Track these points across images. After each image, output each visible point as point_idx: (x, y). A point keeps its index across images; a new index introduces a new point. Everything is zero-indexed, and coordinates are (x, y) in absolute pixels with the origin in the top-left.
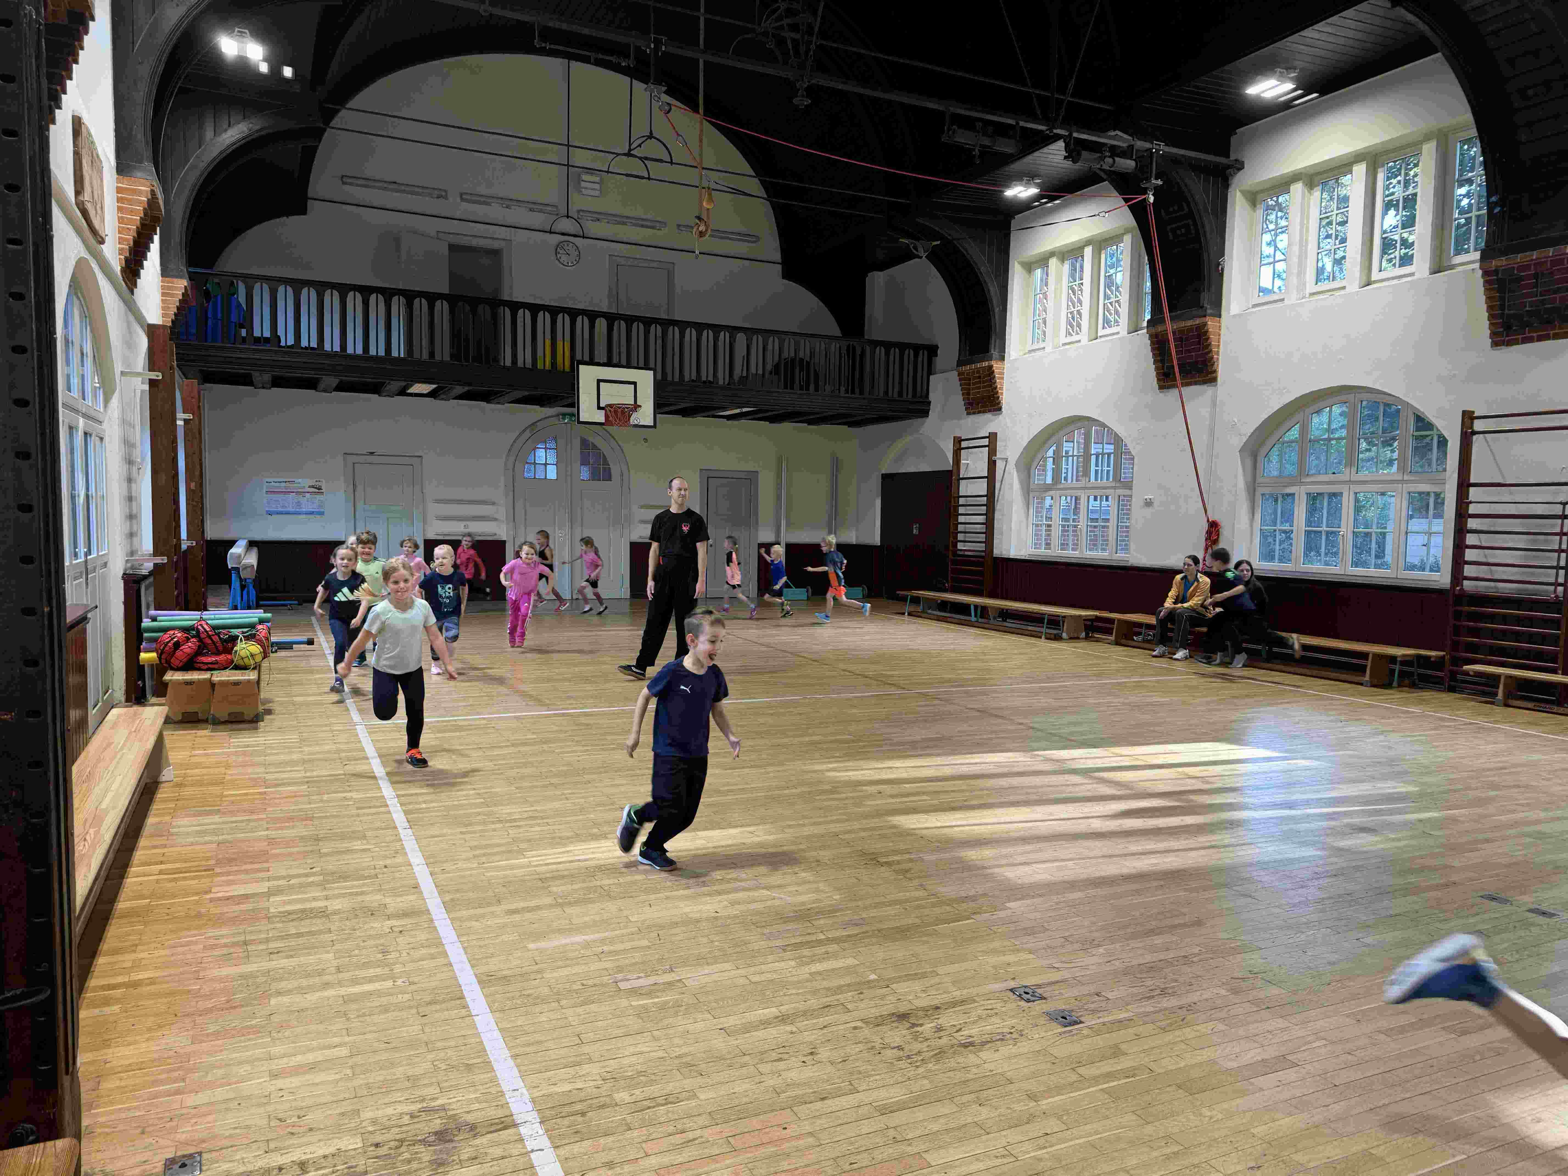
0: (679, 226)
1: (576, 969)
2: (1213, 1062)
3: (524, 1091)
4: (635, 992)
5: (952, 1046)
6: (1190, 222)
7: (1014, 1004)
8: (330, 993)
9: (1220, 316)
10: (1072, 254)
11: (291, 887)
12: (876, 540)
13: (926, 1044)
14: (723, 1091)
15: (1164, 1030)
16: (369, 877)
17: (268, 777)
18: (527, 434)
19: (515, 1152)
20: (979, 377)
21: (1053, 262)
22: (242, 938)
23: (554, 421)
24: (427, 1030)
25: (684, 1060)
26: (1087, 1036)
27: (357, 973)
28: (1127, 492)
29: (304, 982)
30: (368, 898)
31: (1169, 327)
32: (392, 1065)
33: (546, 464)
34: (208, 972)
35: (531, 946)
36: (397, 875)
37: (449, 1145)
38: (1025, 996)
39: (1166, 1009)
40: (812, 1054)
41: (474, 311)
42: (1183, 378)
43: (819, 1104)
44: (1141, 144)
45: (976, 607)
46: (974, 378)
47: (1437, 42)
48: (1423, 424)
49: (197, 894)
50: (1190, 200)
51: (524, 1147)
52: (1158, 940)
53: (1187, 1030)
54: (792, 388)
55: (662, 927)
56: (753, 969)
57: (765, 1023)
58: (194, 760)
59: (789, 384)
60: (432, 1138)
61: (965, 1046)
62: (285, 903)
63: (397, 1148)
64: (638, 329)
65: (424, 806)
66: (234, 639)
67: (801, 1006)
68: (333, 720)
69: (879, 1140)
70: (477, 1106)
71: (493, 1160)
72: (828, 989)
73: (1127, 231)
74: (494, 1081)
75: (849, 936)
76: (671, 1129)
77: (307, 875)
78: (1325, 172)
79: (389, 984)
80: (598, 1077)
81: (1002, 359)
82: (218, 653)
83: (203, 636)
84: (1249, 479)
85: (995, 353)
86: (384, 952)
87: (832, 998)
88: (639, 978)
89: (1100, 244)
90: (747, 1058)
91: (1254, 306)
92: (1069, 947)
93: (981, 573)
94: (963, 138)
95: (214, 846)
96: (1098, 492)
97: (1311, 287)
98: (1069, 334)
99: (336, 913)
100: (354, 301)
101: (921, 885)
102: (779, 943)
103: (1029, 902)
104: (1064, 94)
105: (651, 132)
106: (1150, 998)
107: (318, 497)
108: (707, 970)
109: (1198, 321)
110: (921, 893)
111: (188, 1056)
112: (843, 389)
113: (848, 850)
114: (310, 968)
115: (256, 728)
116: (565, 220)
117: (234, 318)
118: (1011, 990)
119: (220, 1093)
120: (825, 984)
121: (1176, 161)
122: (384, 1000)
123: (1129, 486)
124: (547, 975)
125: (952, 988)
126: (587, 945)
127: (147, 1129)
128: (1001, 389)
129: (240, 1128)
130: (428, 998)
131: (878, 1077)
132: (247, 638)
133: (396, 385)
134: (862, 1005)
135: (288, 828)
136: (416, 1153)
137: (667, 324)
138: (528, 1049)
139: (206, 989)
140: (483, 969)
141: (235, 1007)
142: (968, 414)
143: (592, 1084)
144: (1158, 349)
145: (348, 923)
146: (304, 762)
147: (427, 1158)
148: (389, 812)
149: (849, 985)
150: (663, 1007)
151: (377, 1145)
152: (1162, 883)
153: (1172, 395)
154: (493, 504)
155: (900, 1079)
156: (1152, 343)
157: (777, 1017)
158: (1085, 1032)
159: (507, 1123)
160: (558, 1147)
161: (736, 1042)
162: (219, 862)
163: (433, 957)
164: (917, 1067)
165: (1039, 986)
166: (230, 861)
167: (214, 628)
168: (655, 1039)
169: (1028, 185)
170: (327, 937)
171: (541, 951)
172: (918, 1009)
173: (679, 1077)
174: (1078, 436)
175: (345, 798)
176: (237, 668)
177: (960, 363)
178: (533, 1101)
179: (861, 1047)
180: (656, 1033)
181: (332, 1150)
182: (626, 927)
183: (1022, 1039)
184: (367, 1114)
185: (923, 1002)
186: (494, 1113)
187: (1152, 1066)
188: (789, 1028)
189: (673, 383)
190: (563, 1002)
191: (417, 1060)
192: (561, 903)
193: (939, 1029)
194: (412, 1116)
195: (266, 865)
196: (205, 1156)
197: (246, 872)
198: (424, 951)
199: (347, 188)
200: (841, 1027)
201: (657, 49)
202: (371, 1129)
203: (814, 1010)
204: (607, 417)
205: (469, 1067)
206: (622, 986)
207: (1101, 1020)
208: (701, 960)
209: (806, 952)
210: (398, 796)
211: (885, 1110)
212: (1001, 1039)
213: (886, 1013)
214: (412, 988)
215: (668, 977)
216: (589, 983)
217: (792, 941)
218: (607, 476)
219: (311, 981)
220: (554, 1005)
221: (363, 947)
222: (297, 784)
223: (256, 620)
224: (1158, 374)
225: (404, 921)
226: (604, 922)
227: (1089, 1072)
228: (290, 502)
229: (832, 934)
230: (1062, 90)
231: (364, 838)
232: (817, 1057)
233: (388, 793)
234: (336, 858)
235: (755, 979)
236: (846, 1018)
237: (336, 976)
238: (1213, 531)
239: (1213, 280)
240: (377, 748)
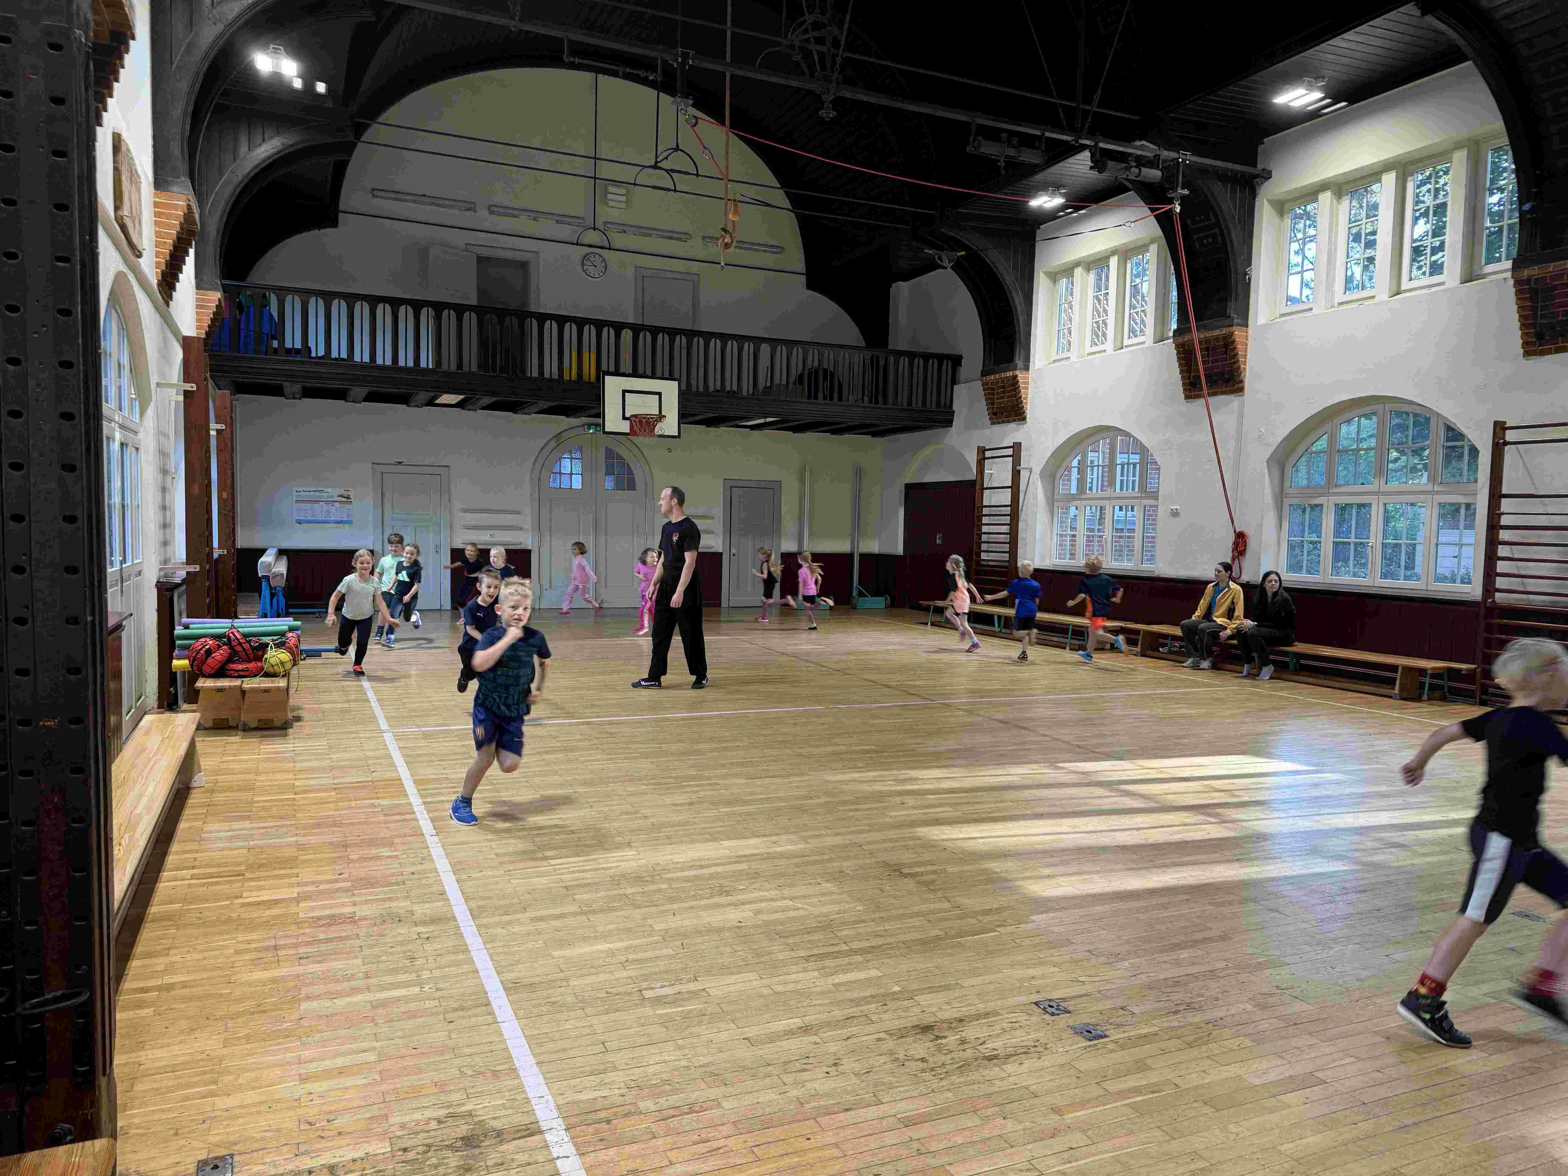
0: (704, 238)
1: (602, 977)
2: (1239, 1078)
3: (550, 1097)
4: (659, 1001)
5: (976, 1059)
6: (1217, 230)
7: (1038, 1017)
8: (358, 998)
9: (1247, 326)
10: (1097, 263)
11: (321, 893)
12: (900, 550)
13: (949, 1056)
14: (748, 1100)
15: (1190, 1045)
16: (397, 884)
17: (297, 783)
19: (541, 1158)
20: (1004, 387)
21: (1078, 272)
22: (272, 943)
23: (580, 431)
24: (454, 1036)
25: (708, 1070)
26: (1112, 1051)
27: (385, 978)
28: (1153, 502)
29: (333, 987)
30: (395, 904)
31: (1196, 336)
32: (419, 1071)
33: (571, 474)
34: (239, 976)
35: (556, 953)
36: (424, 881)
37: (477, 1151)
38: (1049, 1010)
39: (1191, 1024)
40: (835, 1064)
41: (501, 322)
42: (1210, 387)
43: (842, 1116)
44: (1167, 154)
45: (999, 617)
46: (999, 388)
47: (1467, 50)
48: (1453, 434)
49: (227, 899)
50: (1217, 209)
51: (550, 1153)
52: (1184, 954)
53: (1214, 1046)
54: (816, 398)
55: (686, 936)
56: (776, 979)
57: (790, 1033)
58: (225, 766)
59: (813, 394)
60: (459, 1144)
61: (990, 1058)
62: (313, 909)
63: (425, 1152)
64: (663, 340)
66: (264, 646)
67: (825, 1017)
68: (360, 727)
69: (904, 1152)
70: (504, 1112)
71: (519, 1166)
72: (852, 1001)
73: (1153, 241)
74: (520, 1089)
75: (873, 947)
76: (696, 1137)
77: (336, 881)
78: (1355, 180)
79: (417, 989)
80: (623, 1085)
81: (1027, 368)
82: (249, 661)
83: (234, 643)
84: (1277, 490)
85: (1020, 363)
86: (412, 959)
87: (855, 1009)
88: (663, 986)
89: (1126, 253)
90: (770, 1068)
91: (1282, 316)
92: (1094, 961)
94: (989, 149)
95: (245, 851)
96: (1122, 503)
97: (1339, 297)
98: (1094, 343)
99: (365, 918)
100: (383, 312)
101: (946, 898)
102: (802, 953)
103: (1052, 915)
104: (1090, 104)
105: (677, 146)
106: (1176, 1012)
107: (347, 506)
108: (732, 979)
109: (1224, 331)
110: (946, 905)
111: (221, 1060)
112: (866, 399)
113: (873, 860)
114: (339, 973)
115: (286, 735)
116: (592, 232)
117: (266, 329)
118: (1036, 1003)
119: (251, 1097)
120: (849, 995)
121: (1203, 171)
122: (413, 1006)
123: (1154, 496)
124: (572, 983)
125: (977, 1001)
126: (611, 953)
127: (180, 1131)
128: (1026, 398)
129: (272, 1130)
130: (455, 1005)
131: (901, 1089)
132: (279, 646)
133: (423, 396)
134: (885, 1017)
135: (317, 834)
136: (444, 1158)
137: (691, 334)
138: (553, 1057)
139: (238, 993)
140: (509, 976)
141: (264, 1012)
142: (993, 423)
143: (617, 1092)
144: (1184, 359)
145: (375, 929)
146: (332, 768)
147: (455, 1164)
148: (416, 819)
149: (872, 996)
150: (686, 1016)
151: (405, 1150)
152: (1188, 897)
153: (1199, 405)
154: (519, 513)
155: (925, 1091)
156: (1178, 353)
157: (801, 1028)
158: (1111, 1046)
159: (532, 1130)
160: (583, 1154)
161: (760, 1052)
162: (251, 867)
163: (459, 964)
164: (941, 1079)
165: (1064, 1000)
166: (261, 866)
167: (245, 636)
168: (680, 1048)
169: (1053, 194)
170: (356, 943)
171: (567, 959)
172: (943, 1022)
173: (703, 1085)
174: (1103, 445)
175: (373, 806)
176: (267, 675)
177: (984, 373)
178: (558, 1107)
179: (884, 1058)
180: (680, 1042)
181: (360, 1154)
182: (650, 936)
183: (1048, 1051)
184: (395, 1119)
185: (948, 1014)
186: (520, 1119)
187: (1178, 1081)
188: (812, 1039)
189: (698, 394)
190: (588, 1010)
191: (443, 1066)
192: (587, 911)
193: (963, 1042)
194: (440, 1122)
195: (295, 871)
196: (236, 1158)
197: (276, 877)
198: (452, 958)
199: (377, 201)
200: (865, 1038)
201: (683, 63)
202: (399, 1133)
203: (838, 1021)
204: (631, 427)
205: (495, 1074)
206: (648, 994)
207: (1126, 1035)
208: (725, 970)
209: (829, 963)
210: (425, 803)
211: (910, 1122)
212: (1025, 1053)
213: (910, 1025)
214: (439, 994)
215: (692, 987)
216: (614, 991)
217: (816, 951)
218: (632, 486)
219: (339, 987)
220: (579, 1012)
221: (391, 954)
222: (326, 790)
223: (286, 628)
224: (1184, 384)
225: (431, 928)
226: (629, 930)
227: (1114, 1086)
228: (319, 511)
229: (855, 945)
230: (1088, 101)
231: (392, 844)
232: (841, 1068)
233: (415, 800)
234: (364, 864)
235: (779, 988)
236: (870, 1029)
237: (364, 981)
238: (1240, 542)
239: (1240, 287)
240: (405, 756)
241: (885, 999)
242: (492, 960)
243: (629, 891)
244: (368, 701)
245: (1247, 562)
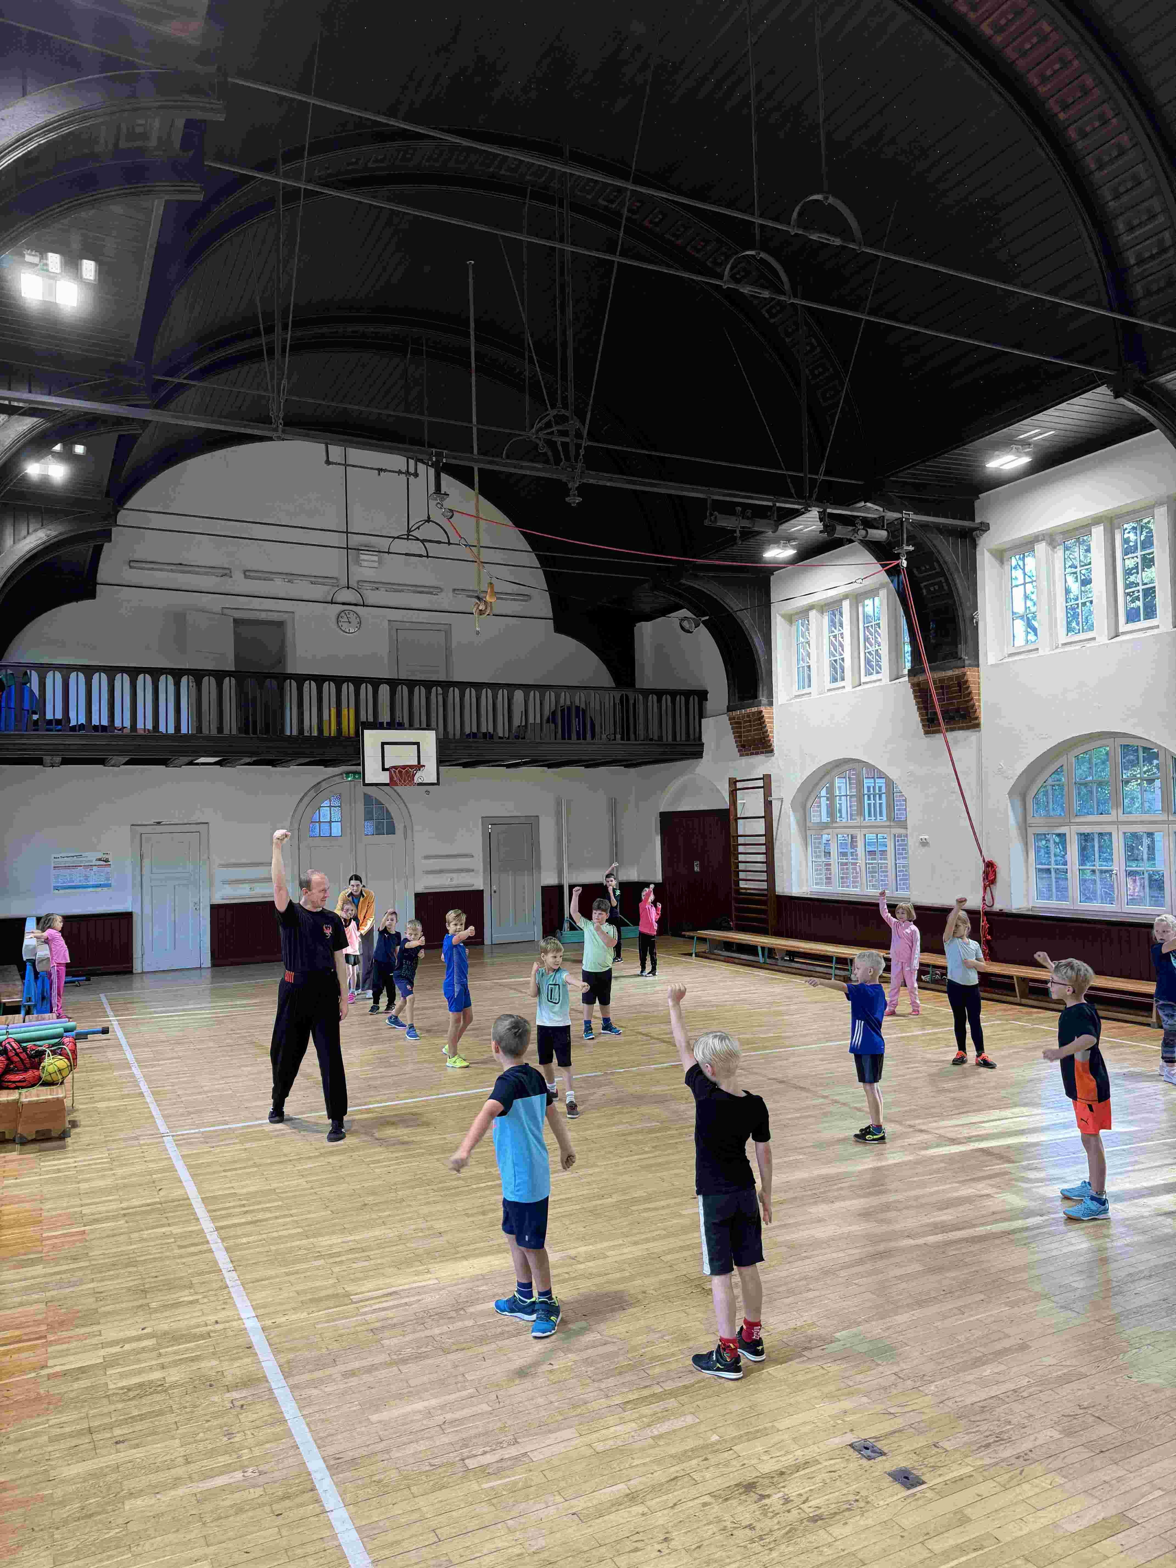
0: (454, 591)
1: (422, 1446)
2: (1055, 1525)
4: (484, 1471)
5: (802, 1521)
6: (942, 579)
7: (856, 1462)
8: (183, 1490)
9: (978, 666)
10: (831, 607)
11: (127, 1355)
13: (775, 1520)
15: (1004, 1487)
16: (202, 1337)
17: (84, 1210)
18: (312, 793)
20: (750, 721)
21: (813, 614)
22: (86, 1425)
23: (337, 779)
24: (284, 1532)
25: (542, 1557)
26: (931, 1501)
27: (205, 1463)
28: (902, 831)
29: (155, 1479)
30: (204, 1364)
31: (930, 676)
33: (330, 822)
34: (57, 1472)
35: (374, 1418)
36: (229, 1332)
38: (864, 1452)
39: (1004, 1459)
40: (666, 1539)
41: (261, 685)
42: (947, 723)
44: (891, 515)
45: (763, 948)
46: (745, 722)
47: (1152, 419)
49: (32, 1370)
50: (940, 559)
52: (986, 1372)
53: (1026, 1486)
54: (571, 739)
56: (596, 1435)
57: (616, 1504)
59: (566, 734)
61: (815, 1519)
62: (121, 1376)
64: (420, 693)
65: (244, 1240)
66: (40, 1055)
67: (649, 1480)
68: (138, 1132)
72: (673, 1456)
73: (882, 586)
75: (685, 1387)
77: (139, 1339)
78: (1065, 533)
79: (238, 1475)
81: (771, 704)
82: (26, 1070)
83: (11, 1054)
84: (1020, 819)
85: (764, 700)
86: (229, 1434)
87: (677, 1468)
88: (485, 1453)
89: (857, 598)
90: (603, 1550)
91: (1010, 655)
92: (902, 1386)
93: (765, 912)
94: (725, 522)
95: (42, 1306)
96: (873, 831)
97: (1061, 639)
98: (834, 680)
99: (174, 1386)
100: (144, 683)
102: (618, 1400)
104: (817, 474)
105: (429, 516)
106: (986, 1447)
107: (105, 869)
108: (552, 1438)
109: (957, 672)
112: (618, 737)
113: (674, 1275)
114: (158, 1460)
115: (64, 1147)
116: (345, 591)
117: (27, 705)
118: (851, 1445)
120: (669, 1450)
121: (924, 526)
122: (238, 1497)
123: (903, 825)
124: (395, 1454)
125: (794, 1448)
126: (428, 1413)
128: (772, 732)
130: (280, 1493)
132: (54, 1053)
133: (184, 757)
134: (708, 1475)
135: (112, 1278)
137: (447, 685)
138: (387, 1553)
139: (60, 1493)
140: (331, 1450)
142: (742, 755)
144: (920, 697)
145: (188, 1398)
146: (117, 1188)
148: (210, 1251)
149: (692, 1450)
150: (513, 1489)
153: (938, 740)
156: (914, 692)
157: (627, 1495)
158: (930, 1494)
161: (590, 1530)
162: (50, 1327)
163: (277, 1438)
164: (771, 1550)
165: (877, 1438)
166: (61, 1324)
167: (19, 1042)
168: (510, 1531)
169: (785, 548)
170: (171, 1418)
171: (386, 1423)
172: (763, 1476)
174: (849, 776)
175: (165, 1236)
176: (45, 1084)
177: (730, 708)
179: (713, 1528)
180: (510, 1522)
182: (464, 1388)
183: (868, 1507)
185: (769, 1466)
187: (996, 1533)
188: (640, 1509)
189: (455, 739)
190: (414, 1489)
192: (397, 1360)
193: (787, 1500)
195: (95, 1328)
197: (79, 1338)
198: (269, 1430)
199: (133, 571)
200: (691, 1504)
203: (662, 1485)
204: (391, 778)
206: (471, 1463)
207: (942, 1478)
208: (544, 1428)
209: (646, 1410)
210: (218, 1229)
212: (848, 1509)
213: (733, 1483)
214: (262, 1479)
215: (513, 1451)
216: (436, 1461)
217: (632, 1397)
218: (391, 831)
219: (162, 1476)
220: (406, 1492)
221: (209, 1430)
222: (115, 1218)
223: (61, 1030)
224: (922, 720)
225: (244, 1393)
226: (442, 1382)
227: (938, 1545)
228: (77, 877)
229: (669, 1386)
230: (815, 470)
231: (191, 1286)
232: (673, 1544)
233: (207, 1225)
234: (167, 1314)
235: (600, 1447)
236: (694, 1492)
237: (184, 1468)
238: (990, 873)
239: (969, 632)
240: (189, 1167)
241: (704, 1451)
242: (311, 1431)
243: (437, 1331)
244: (141, 1095)
245: (998, 890)
